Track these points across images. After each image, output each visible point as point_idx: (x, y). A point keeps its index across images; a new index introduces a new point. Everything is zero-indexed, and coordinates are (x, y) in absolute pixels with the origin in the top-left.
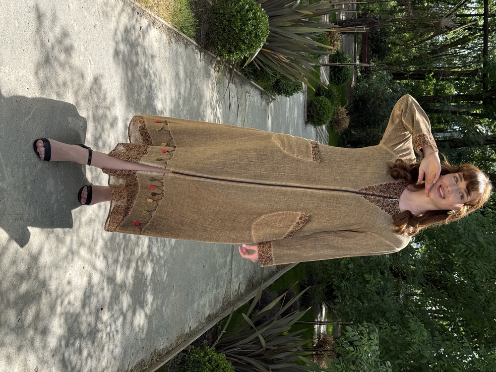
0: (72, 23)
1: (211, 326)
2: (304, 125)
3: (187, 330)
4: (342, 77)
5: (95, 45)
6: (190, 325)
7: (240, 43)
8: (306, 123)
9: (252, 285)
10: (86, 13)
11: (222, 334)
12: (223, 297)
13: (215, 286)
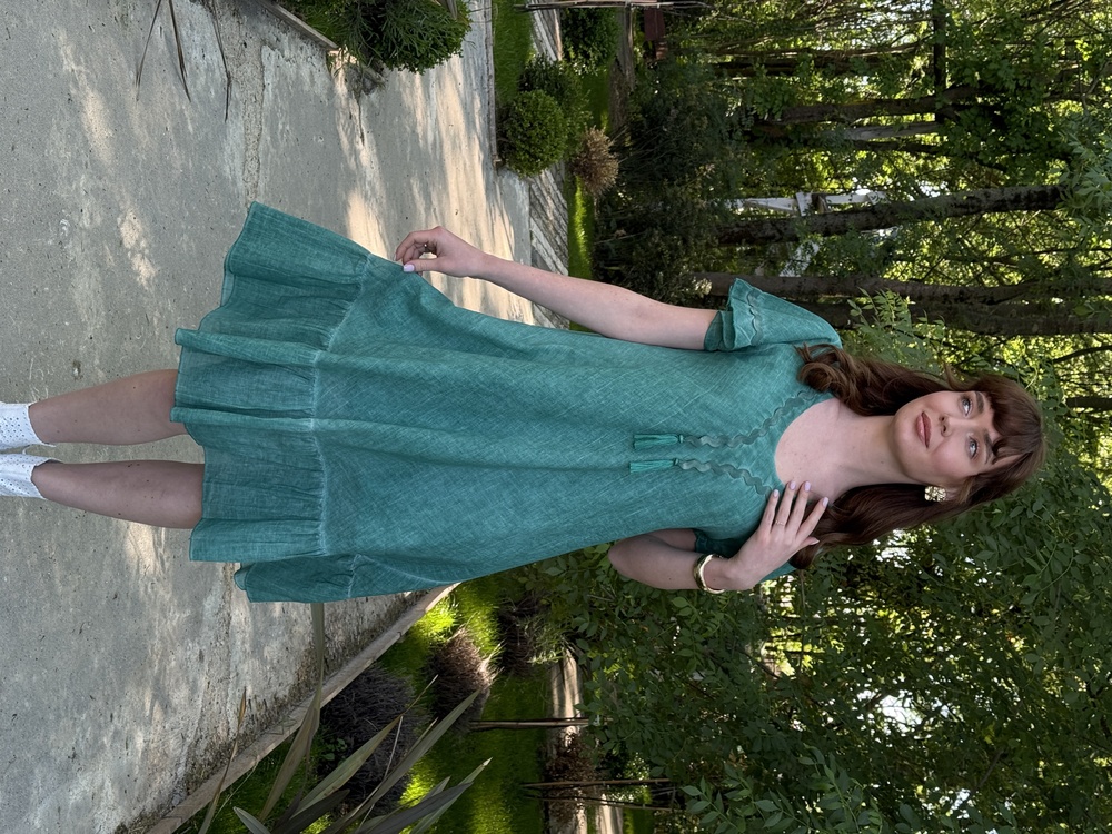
2: (491, 172)
8: (499, 167)
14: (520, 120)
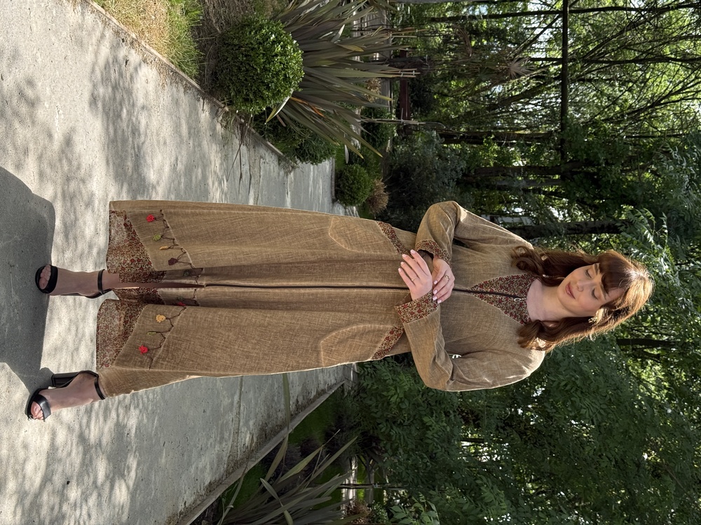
0: (35, 52)
1: (214, 499)
2: (331, 204)
3: (181, 508)
4: (378, 138)
5: (66, 86)
6: (185, 499)
7: (262, 88)
8: (334, 201)
9: (265, 434)
10: (53, 39)
11: (228, 510)
12: (228, 455)
13: (218, 439)
14: (347, 179)
